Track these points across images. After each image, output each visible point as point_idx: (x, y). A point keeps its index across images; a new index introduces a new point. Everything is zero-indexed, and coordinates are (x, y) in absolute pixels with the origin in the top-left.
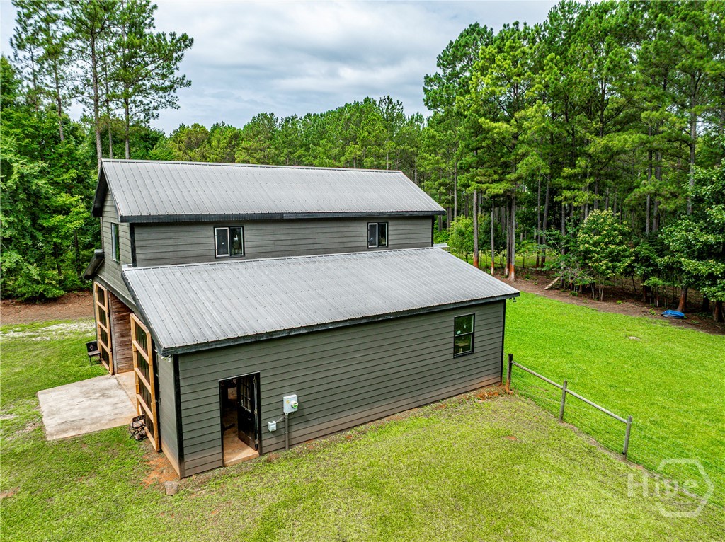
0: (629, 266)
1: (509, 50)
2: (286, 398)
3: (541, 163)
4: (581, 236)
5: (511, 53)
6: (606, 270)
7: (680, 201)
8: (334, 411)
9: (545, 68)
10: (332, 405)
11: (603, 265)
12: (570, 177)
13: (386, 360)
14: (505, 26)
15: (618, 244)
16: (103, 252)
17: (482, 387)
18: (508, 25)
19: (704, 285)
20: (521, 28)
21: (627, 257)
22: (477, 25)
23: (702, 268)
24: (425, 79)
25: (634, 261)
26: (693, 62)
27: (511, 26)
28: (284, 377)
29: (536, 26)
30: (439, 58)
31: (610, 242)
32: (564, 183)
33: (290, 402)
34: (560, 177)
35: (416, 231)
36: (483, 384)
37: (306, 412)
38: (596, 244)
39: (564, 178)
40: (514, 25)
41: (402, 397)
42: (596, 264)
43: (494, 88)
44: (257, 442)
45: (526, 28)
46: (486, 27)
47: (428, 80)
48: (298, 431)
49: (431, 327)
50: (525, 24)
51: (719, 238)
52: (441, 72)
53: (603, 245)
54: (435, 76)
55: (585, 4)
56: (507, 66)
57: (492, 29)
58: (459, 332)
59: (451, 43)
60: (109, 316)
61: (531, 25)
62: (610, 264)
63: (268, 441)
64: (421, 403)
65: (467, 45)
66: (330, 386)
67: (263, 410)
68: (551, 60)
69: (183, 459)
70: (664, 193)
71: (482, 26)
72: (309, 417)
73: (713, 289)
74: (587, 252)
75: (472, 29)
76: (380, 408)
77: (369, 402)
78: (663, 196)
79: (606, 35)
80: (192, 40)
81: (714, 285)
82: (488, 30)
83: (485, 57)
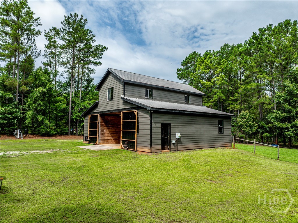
0: (256, 130)
1: (209, 58)
2: (177, 134)
3: (222, 95)
4: (238, 120)
5: (210, 59)
6: (249, 131)
7: (272, 105)
8: (188, 142)
9: (222, 64)
10: (188, 140)
11: (248, 129)
12: (232, 101)
13: (201, 129)
14: (206, 51)
15: (252, 122)
16: (98, 102)
17: (227, 146)
18: (207, 51)
19: (285, 132)
20: (212, 52)
21: (255, 127)
22: (195, 52)
23: (284, 125)
24: (177, 69)
25: (258, 128)
26: (272, 59)
27: (208, 52)
28: (177, 127)
29: (217, 51)
30: (182, 63)
31: (249, 121)
32: (230, 102)
33: (178, 135)
34: (228, 100)
35: (198, 100)
36: (227, 145)
37: (182, 140)
38: (245, 122)
39: (230, 100)
40: (209, 51)
41: (206, 143)
42: (245, 129)
43: (204, 70)
44: (169, 147)
45: (214, 52)
46: (198, 53)
47: (178, 70)
48: (180, 146)
49: (212, 122)
50: (213, 50)
51: (288, 115)
52: (183, 67)
53: (247, 122)
54: (181, 69)
55: (232, 45)
56: (209, 63)
57: (200, 53)
58: (219, 125)
59: (187, 57)
60: (99, 124)
61: (215, 51)
62: (250, 129)
63: (172, 147)
64: (210, 147)
65: (193, 58)
66: (188, 133)
67: (171, 136)
68: (224, 61)
69: (151, 146)
70: (266, 103)
71: (197, 52)
72: (182, 142)
73: (288, 133)
74: (241, 125)
75: (193, 53)
76: (200, 145)
77: (197, 142)
78: (266, 104)
79: (241, 53)
80: (107, 48)
81: (289, 131)
82: (199, 54)
83: (200, 61)
